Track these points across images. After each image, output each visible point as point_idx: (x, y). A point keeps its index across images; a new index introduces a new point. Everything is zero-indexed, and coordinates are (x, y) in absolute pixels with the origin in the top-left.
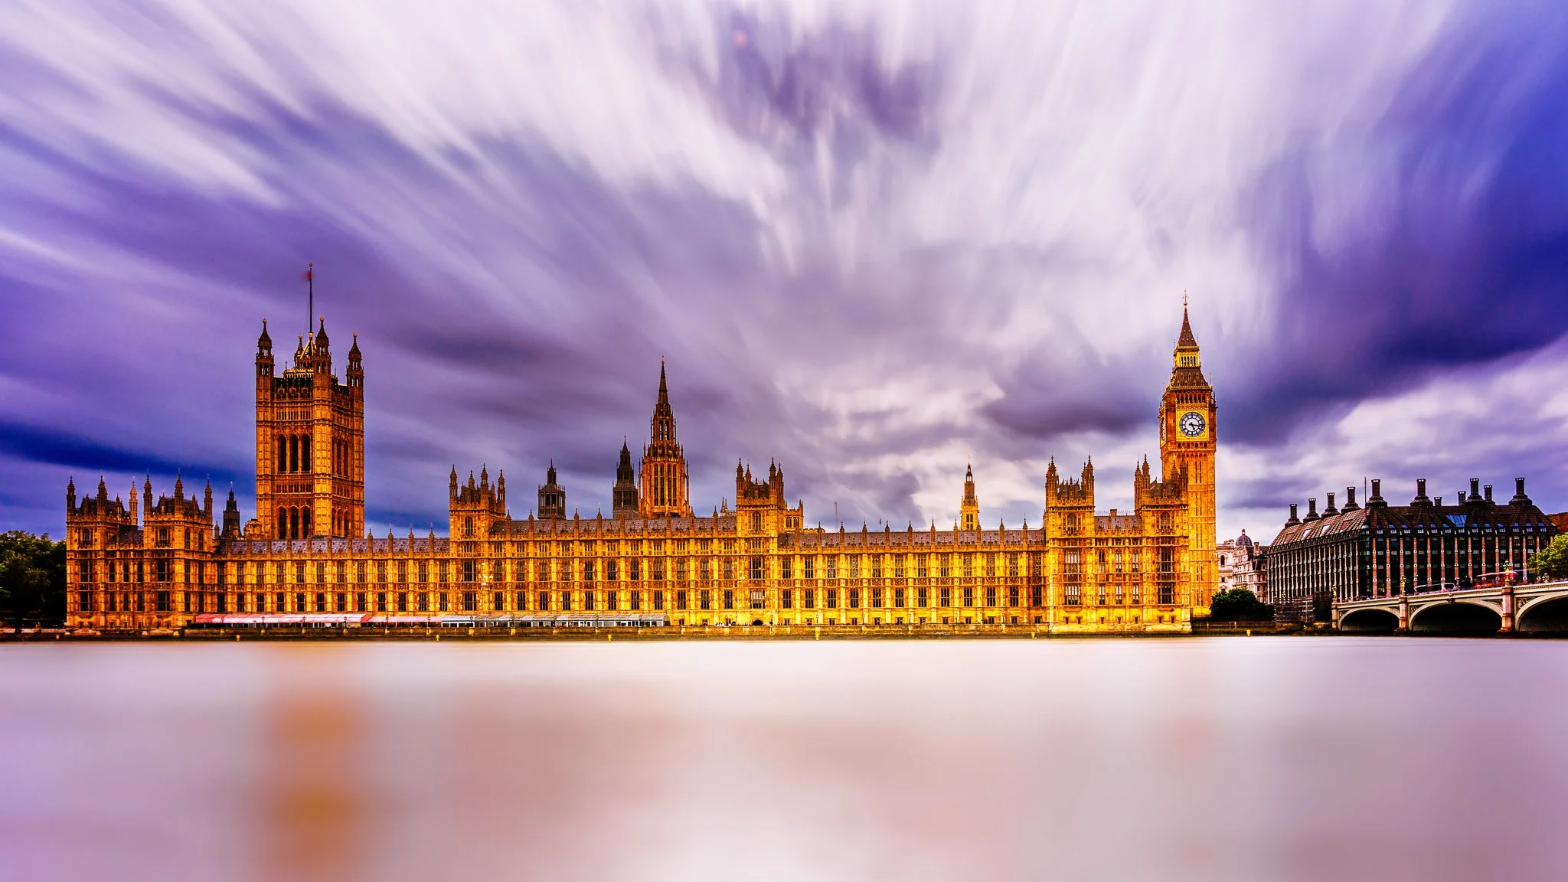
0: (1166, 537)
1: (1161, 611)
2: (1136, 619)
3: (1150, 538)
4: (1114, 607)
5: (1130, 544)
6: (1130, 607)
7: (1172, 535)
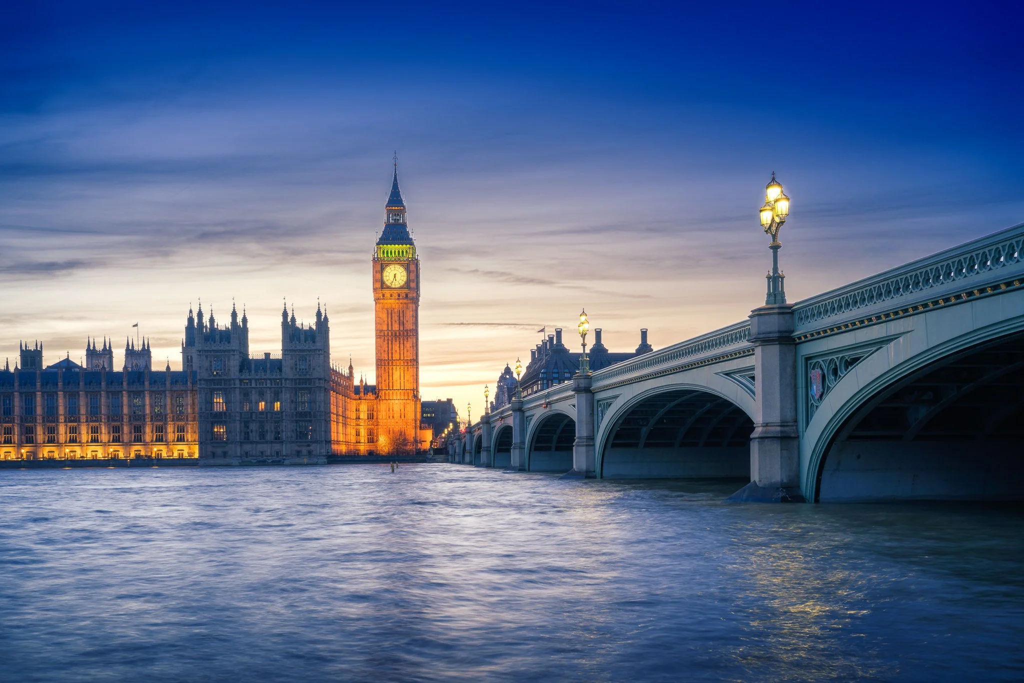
0: (303, 379)
1: (299, 446)
2: (277, 453)
3: (289, 379)
4: (257, 443)
5: (272, 385)
6: (272, 442)
7: (308, 377)
